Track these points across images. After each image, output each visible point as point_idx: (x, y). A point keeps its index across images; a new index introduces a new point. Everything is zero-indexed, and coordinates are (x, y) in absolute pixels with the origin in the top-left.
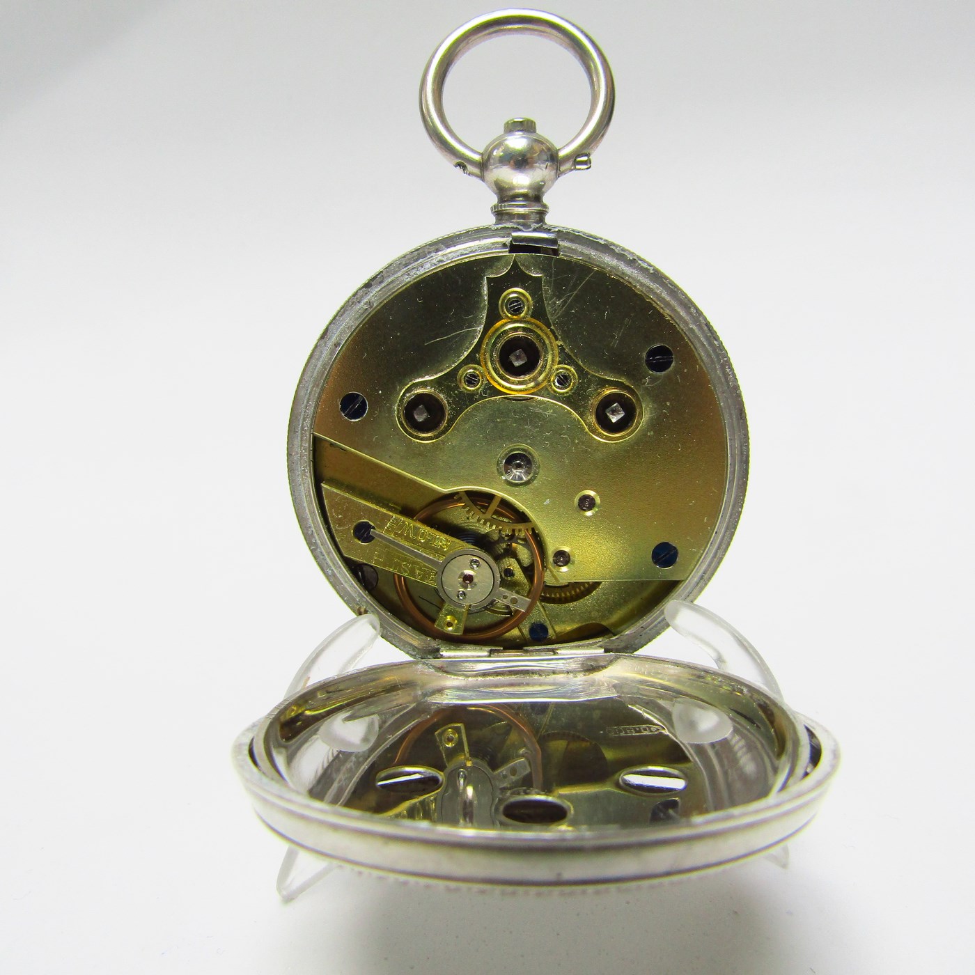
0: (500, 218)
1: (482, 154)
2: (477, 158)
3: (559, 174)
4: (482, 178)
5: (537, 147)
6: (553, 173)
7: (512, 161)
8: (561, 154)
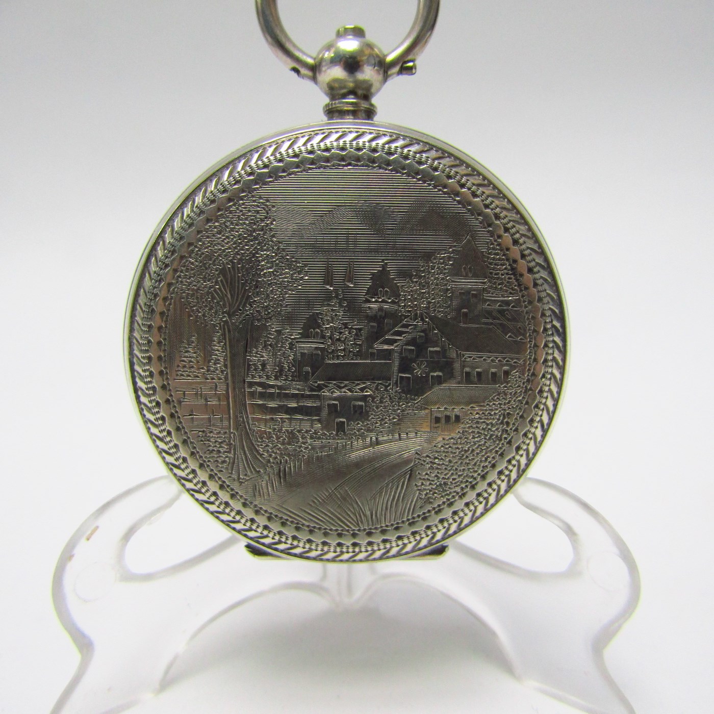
0: (331, 116)
1: (315, 59)
2: (310, 61)
3: (386, 77)
4: (314, 79)
5: (367, 52)
6: (380, 77)
7: (342, 63)
8: (389, 58)
